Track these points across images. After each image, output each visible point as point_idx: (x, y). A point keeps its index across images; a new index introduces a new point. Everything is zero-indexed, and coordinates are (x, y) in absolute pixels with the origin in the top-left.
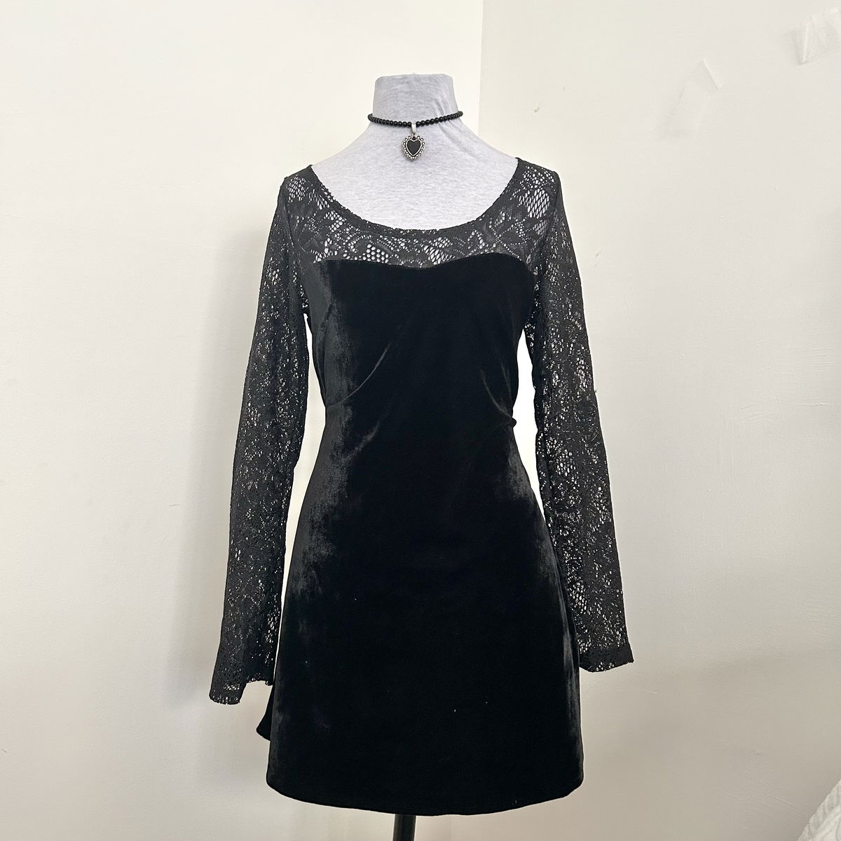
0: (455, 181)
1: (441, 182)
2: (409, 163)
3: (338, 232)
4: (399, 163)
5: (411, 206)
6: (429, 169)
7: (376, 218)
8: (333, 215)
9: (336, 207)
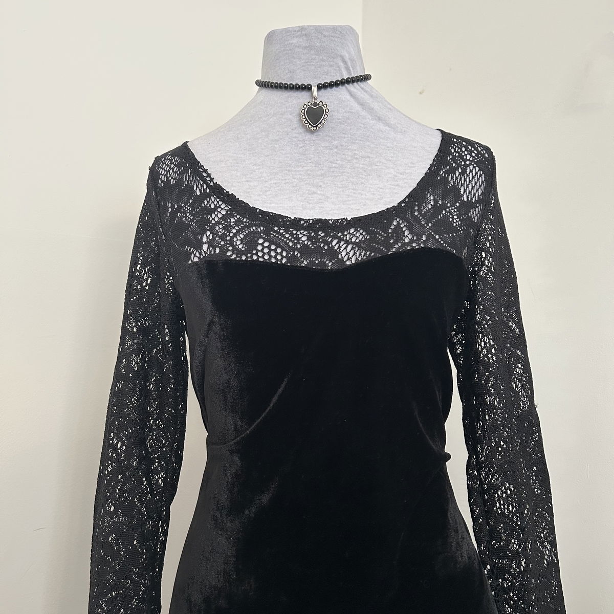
0: (368, 157)
1: (349, 158)
2: (308, 136)
3: (221, 224)
4: (296, 135)
5: (314, 189)
6: (335, 143)
7: (269, 205)
8: (213, 202)
9: (218, 191)
